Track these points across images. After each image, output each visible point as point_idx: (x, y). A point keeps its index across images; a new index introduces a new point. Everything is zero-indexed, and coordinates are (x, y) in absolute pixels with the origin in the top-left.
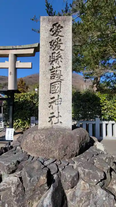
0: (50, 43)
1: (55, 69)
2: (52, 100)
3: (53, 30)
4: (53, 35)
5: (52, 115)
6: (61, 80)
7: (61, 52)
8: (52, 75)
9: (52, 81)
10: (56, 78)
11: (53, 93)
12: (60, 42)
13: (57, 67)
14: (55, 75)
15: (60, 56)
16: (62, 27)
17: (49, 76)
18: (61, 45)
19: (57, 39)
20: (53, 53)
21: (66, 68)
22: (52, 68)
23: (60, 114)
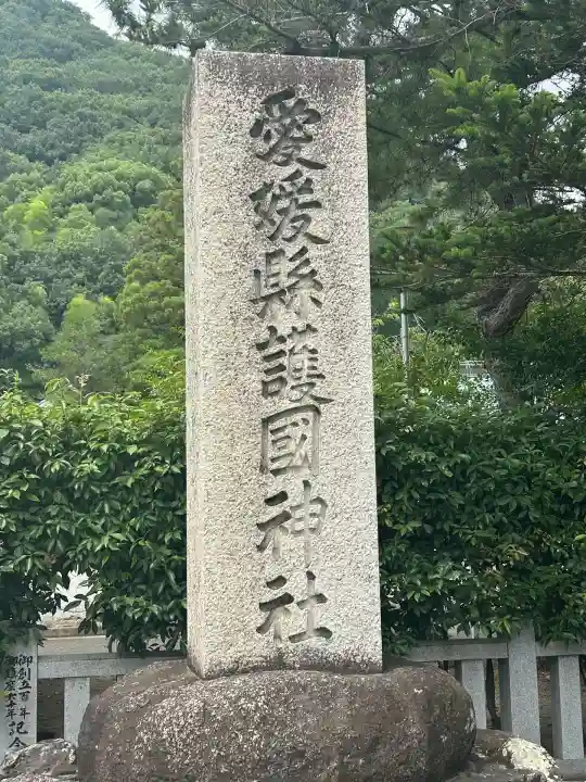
0: (253, 197)
1: (282, 340)
2: (275, 511)
3: (266, 128)
4: (265, 157)
5: (278, 593)
6: (316, 399)
7: (314, 251)
8: (268, 372)
9: (270, 407)
10: (293, 388)
11: (276, 472)
12: (305, 198)
13: (294, 329)
14: (284, 374)
15: (305, 270)
16: (315, 116)
17: (254, 379)
18: (311, 212)
19: (291, 178)
20: (270, 256)
21: (341, 338)
22: (265, 335)
23: (318, 586)
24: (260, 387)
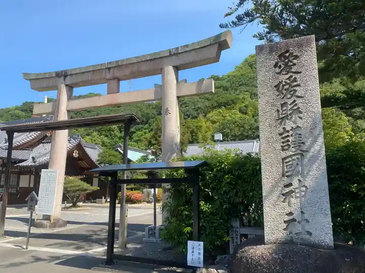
0: (275, 87)
1: (288, 132)
2: (287, 190)
3: (279, 64)
4: (279, 73)
5: (291, 217)
6: (303, 151)
7: (299, 101)
8: (283, 143)
9: (284, 154)
10: (293, 147)
11: (287, 176)
12: (295, 83)
13: (292, 127)
14: (289, 143)
15: (296, 108)
16: (296, 57)
17: (278, 145)
18: (297, 88)
19: (289, 79)
20: (282, 105)
22: (282, 130)
23: (306, 216)
24: (280, 148)
